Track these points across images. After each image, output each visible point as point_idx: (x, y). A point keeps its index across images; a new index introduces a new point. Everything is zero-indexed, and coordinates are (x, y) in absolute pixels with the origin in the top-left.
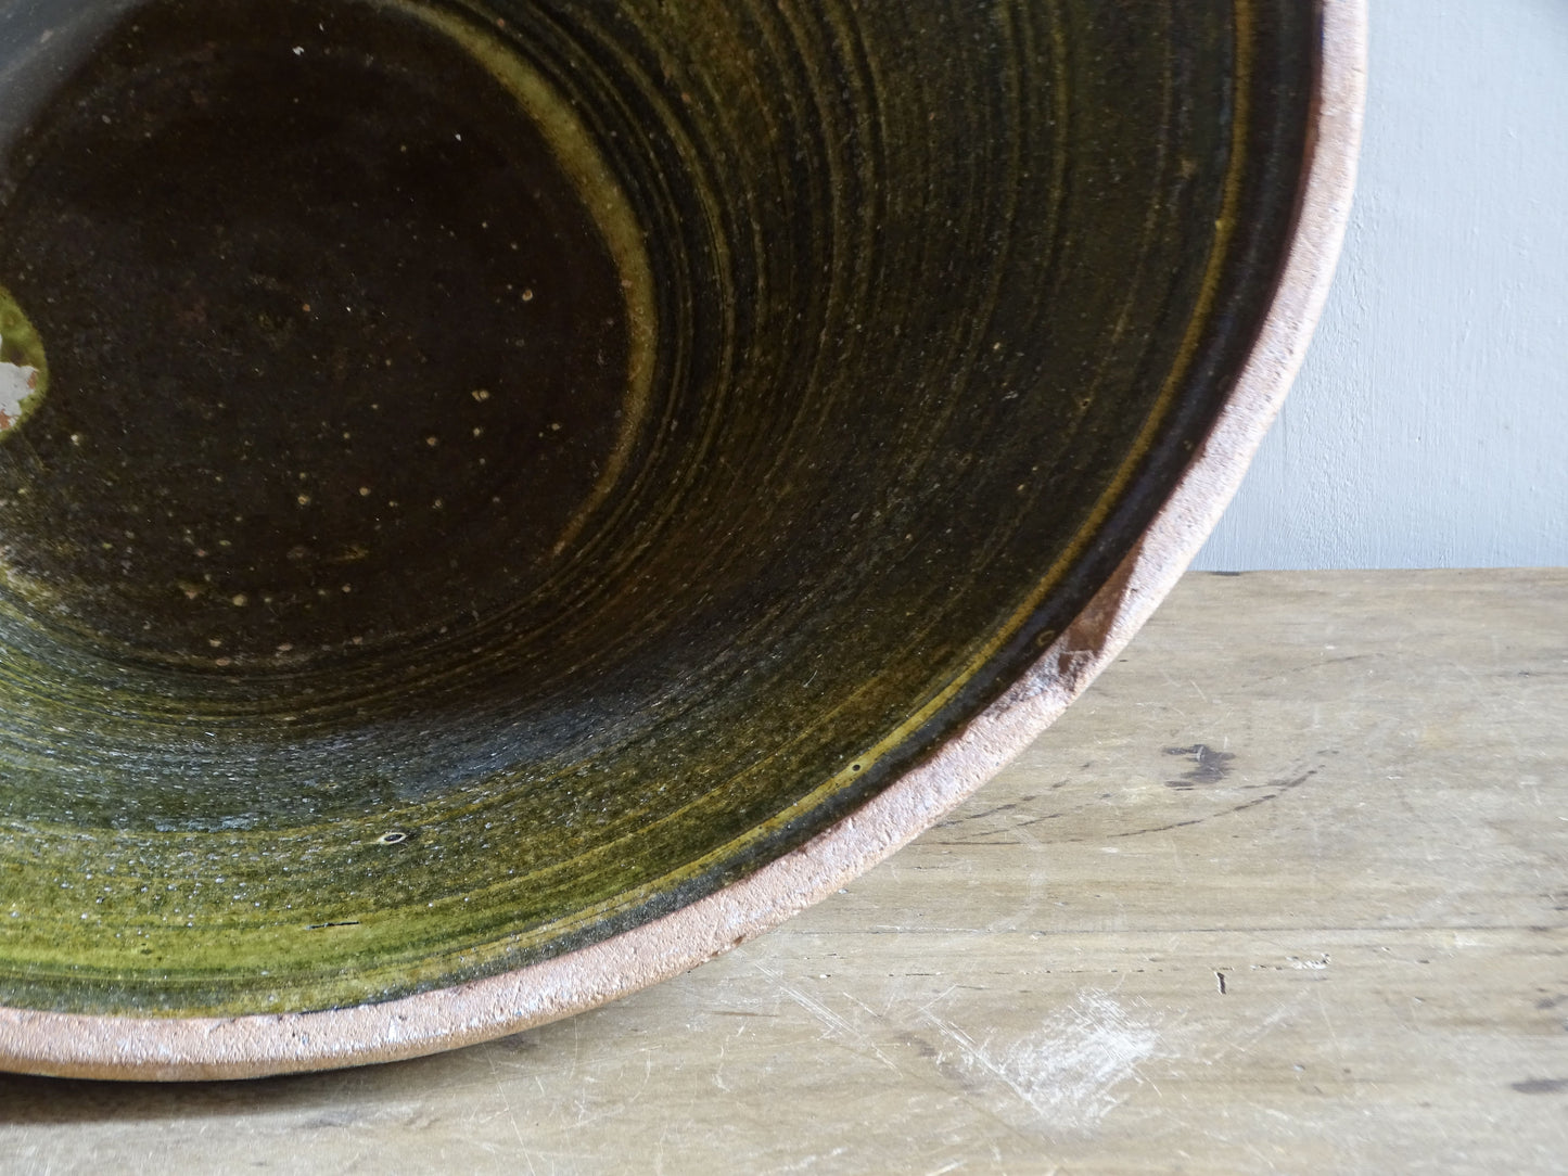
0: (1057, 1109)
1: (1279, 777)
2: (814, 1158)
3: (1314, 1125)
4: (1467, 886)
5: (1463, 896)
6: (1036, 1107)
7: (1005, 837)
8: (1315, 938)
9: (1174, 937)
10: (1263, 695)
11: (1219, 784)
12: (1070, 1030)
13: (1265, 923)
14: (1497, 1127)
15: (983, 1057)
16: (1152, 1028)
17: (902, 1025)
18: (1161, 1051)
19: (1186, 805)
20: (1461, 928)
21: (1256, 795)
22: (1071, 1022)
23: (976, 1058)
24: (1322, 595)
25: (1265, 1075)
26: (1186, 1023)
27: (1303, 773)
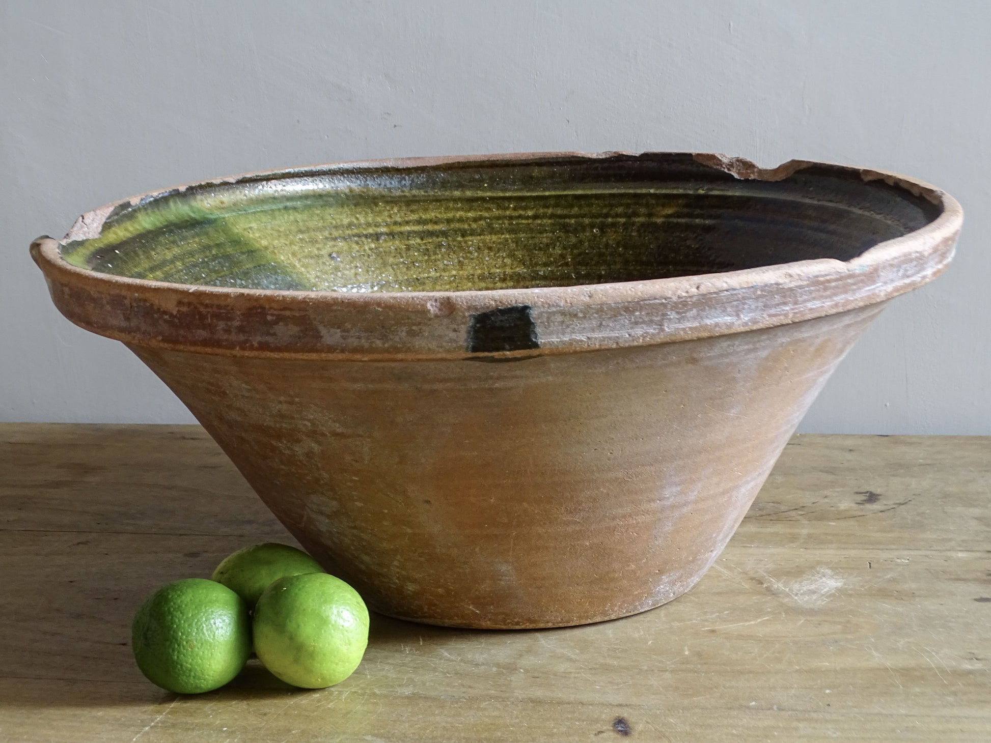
0: (806, 602)
1: (898, 502)
2: (718, 614)
3: (900, 609)
4: (964, 538)
5: (964, 541)
6: (799, 601)
7: (794, 519)
8: (905, 553)
9: (853, 551)
10: (893, 475)
11: (876, 503)
12: (813, 578)
13: (888, 547)
14: (967, 612)
15: (781, 585)
16: (843, 578)
17: (752, 574)
18: (845, 585)
20: (960, 551)
21: (888, 507)
22: (813, 576)
23: (778, 585)
24: (920, 443)
25: (883, 594)
26: (856, 577)
27: (906, 501)
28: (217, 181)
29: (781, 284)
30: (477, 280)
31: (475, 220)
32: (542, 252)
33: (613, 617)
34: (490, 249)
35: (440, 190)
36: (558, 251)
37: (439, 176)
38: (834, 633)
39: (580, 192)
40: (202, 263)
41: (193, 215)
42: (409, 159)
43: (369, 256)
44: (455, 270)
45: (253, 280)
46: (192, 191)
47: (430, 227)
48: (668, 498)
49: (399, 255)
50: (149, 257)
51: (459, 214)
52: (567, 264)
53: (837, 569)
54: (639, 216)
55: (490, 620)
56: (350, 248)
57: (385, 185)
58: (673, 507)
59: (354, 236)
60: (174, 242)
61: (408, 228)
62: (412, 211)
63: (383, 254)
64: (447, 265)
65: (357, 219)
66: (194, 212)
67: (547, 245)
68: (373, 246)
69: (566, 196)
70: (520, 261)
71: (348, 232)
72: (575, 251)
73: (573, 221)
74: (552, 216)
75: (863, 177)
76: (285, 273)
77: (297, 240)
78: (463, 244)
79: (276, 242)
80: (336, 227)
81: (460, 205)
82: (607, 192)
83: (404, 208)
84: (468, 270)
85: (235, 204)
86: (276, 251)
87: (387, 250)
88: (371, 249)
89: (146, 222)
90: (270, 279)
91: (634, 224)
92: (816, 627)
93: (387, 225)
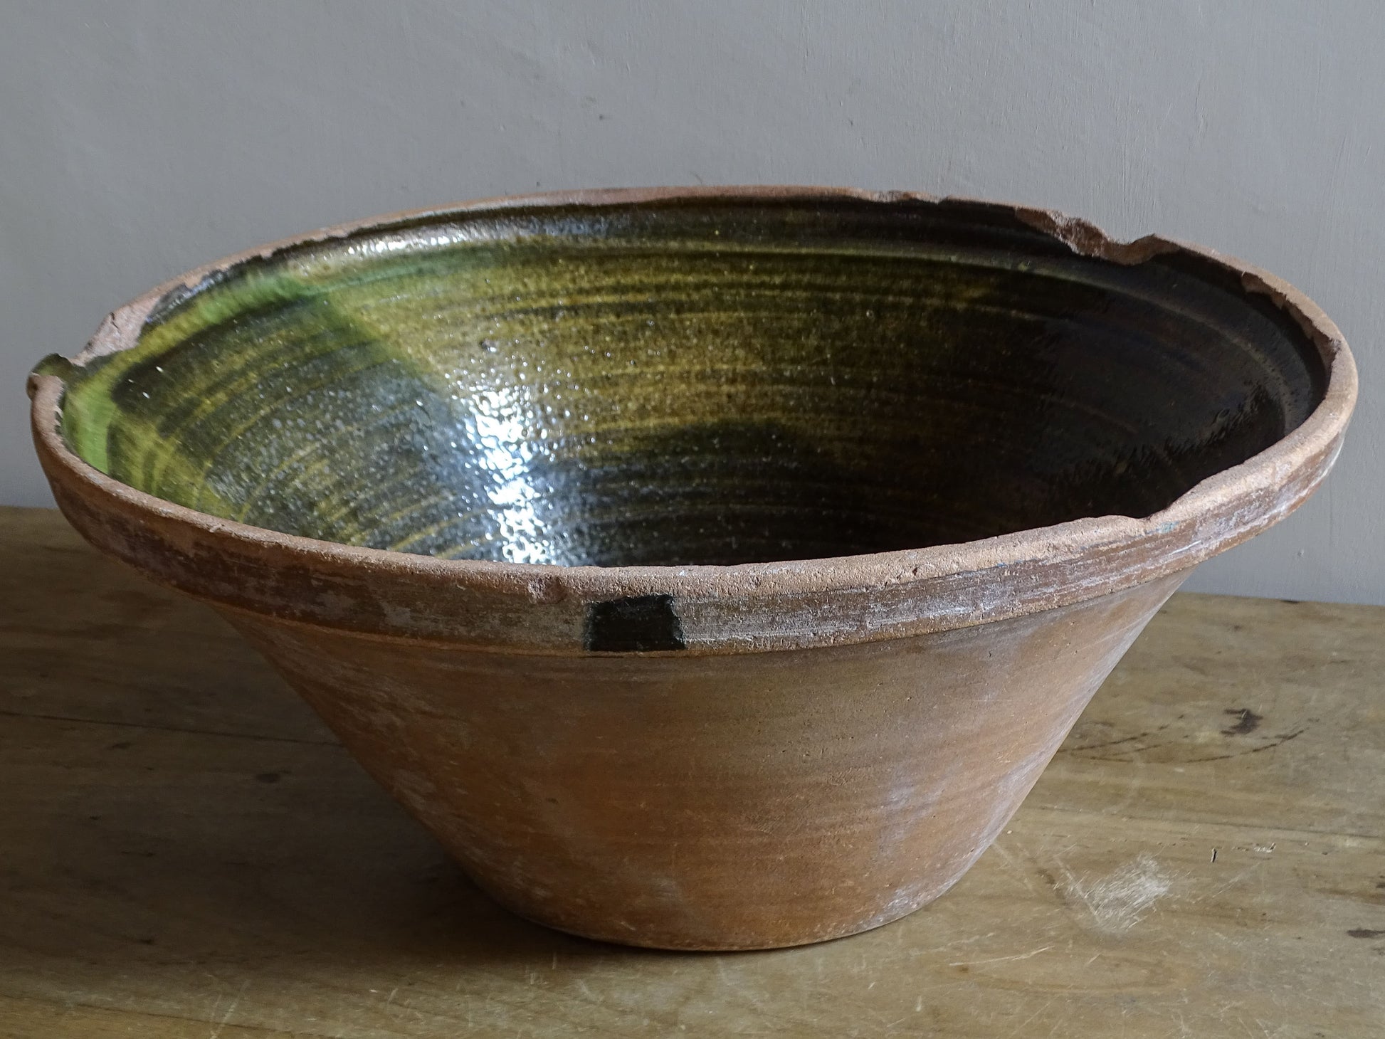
0: (1108, 921)
1: (1282, 733)
2: (977, 937)
3: (1238, 944)
4: (1363, 809)
5: (1360, 816)
6: (1097, 919)
7: (1126, 757)
8: (1271, 834)
9: (1197, 827)
10: (1289, 680)
11: (1250, 734)
12: (1128, 875)
13: (1247, 822)
14: (1332, 955)
15: (1078, 887)
16: (1170, 879)
17: (1042, 864)
18: (1171, 893)
19: (1228, 746)
20: (1352, 835)
21: (1267, 743)
22: (1129, 871)
23: (1075, 887)
24: (1340, 619)
25: (1220, 912)
26: (1189, 877)
27: (1296, 732)
28: (319, 237)
29: (1040, 560)
30: (693, 380)
31: (698, 287)
32: (791, 342)
33: (826, 939)
34: (716, 333)
35: (649, 238)
36: (813, 341)
37: (650, 216)
38: (1135, 984)
39: (851, 252)
40: (287, 370)
41: (280, 292)
42: (607, 191)
43: (538, 343)
44: (663, 363)
45: (363, 390)
46: (281, 256)
47: (630, 297)
48: (897, 802)
49: (582, 341)
50: (208, 371)
51: (674, 278)
52: (824, 362)
53: (1168, 860)
54: (932, 296)
55: (650, 939)
56: (511, 330)
57: (570, 231)
58: (904, 812)
59: (518, 312)
60: (249, 340)
61: (598, 299)
62: (607, 273)
63: (560, 339)
64: (652, 357)
65: (525, 285)
66: (283, 287)
67: (799, 332)
68: (545, 326)
69: (831, 257)
70: (758, 354)
71: (511, 306)
72: (839, 344)
73: (838, 296)
74: (808, 287)
75: (1244, 283)
76: (413, 375)
77: (434, 322)
78: (677, 325)
79: (402, 327)
80: (492, 299)
81: (676, 263)
82: (890, 254)
83: (595, 267)
84: (683, 364)
85: (345, 270)
86: (401, 341)
87: (566, 332)
88: (542, 332)
89: (209, 312)
90: (390, 386)
91: (923, 308)
92: (1112, 971)
93: (569, 294)
